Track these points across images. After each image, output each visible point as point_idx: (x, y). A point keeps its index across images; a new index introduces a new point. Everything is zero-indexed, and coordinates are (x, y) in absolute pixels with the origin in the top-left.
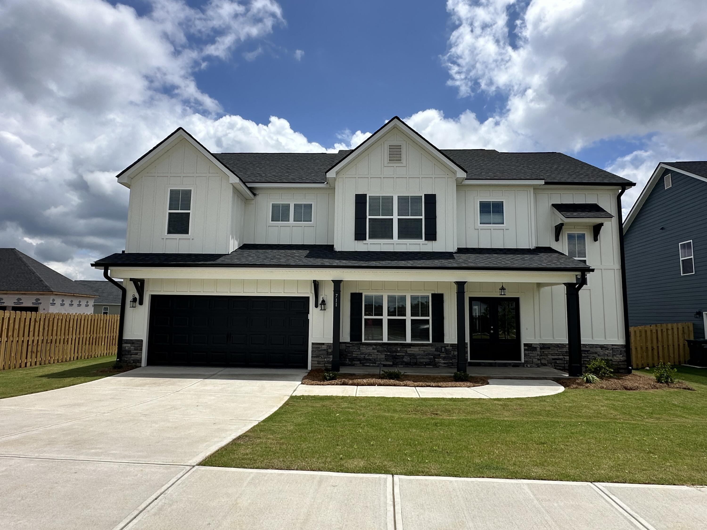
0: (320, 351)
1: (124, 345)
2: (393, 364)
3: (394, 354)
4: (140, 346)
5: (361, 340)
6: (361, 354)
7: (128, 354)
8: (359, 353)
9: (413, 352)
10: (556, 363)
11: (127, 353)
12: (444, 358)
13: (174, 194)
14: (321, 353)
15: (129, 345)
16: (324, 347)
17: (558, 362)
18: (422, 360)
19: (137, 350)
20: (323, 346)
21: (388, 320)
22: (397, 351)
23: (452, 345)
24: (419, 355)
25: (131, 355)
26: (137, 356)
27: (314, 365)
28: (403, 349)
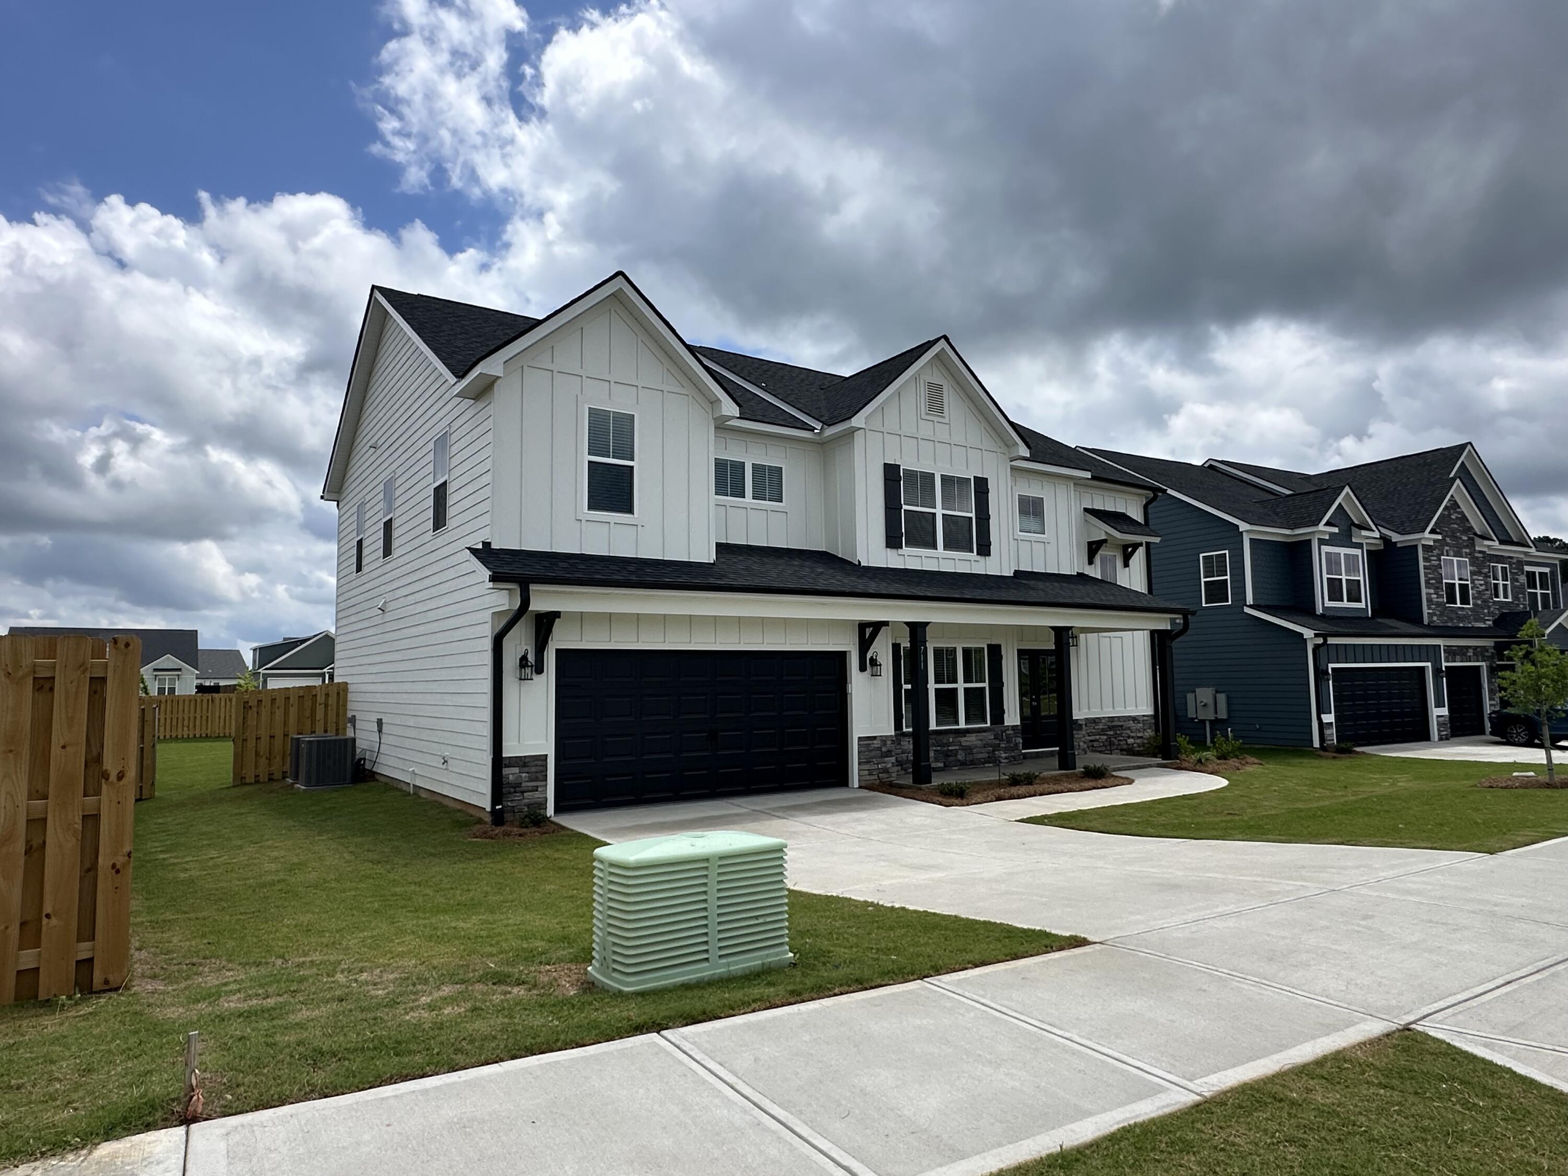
0: (871, 751)
1: (506, 771)
2: (945, 766)
3: (945, 749)
4: (542, 771)
5: (902, 729)
6: (902, 753)
7: (515, 792)
8: (900, 751)
9: (968, 744)
10: (1093, 746)
11: (512, 790)
12: (1006, 750)
13: (598, 420)
14: (873, 754)
15: (516, 770)
16: (877, 743)
17: (1095, 744)
18: (980, 756)
19: (537, 779)
20: (875, 742)
21: (936, 689)
22: (949, 744)
23: (1014, 728)
24: (976, 747)
25: (523, 792)
26: (537, 795)
27: (864, 778)
28: (956, 740)
